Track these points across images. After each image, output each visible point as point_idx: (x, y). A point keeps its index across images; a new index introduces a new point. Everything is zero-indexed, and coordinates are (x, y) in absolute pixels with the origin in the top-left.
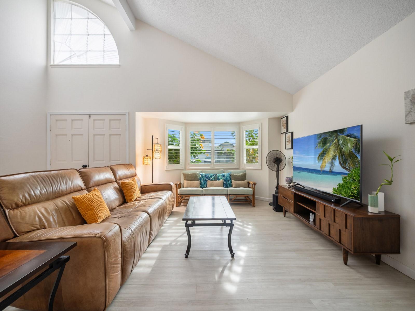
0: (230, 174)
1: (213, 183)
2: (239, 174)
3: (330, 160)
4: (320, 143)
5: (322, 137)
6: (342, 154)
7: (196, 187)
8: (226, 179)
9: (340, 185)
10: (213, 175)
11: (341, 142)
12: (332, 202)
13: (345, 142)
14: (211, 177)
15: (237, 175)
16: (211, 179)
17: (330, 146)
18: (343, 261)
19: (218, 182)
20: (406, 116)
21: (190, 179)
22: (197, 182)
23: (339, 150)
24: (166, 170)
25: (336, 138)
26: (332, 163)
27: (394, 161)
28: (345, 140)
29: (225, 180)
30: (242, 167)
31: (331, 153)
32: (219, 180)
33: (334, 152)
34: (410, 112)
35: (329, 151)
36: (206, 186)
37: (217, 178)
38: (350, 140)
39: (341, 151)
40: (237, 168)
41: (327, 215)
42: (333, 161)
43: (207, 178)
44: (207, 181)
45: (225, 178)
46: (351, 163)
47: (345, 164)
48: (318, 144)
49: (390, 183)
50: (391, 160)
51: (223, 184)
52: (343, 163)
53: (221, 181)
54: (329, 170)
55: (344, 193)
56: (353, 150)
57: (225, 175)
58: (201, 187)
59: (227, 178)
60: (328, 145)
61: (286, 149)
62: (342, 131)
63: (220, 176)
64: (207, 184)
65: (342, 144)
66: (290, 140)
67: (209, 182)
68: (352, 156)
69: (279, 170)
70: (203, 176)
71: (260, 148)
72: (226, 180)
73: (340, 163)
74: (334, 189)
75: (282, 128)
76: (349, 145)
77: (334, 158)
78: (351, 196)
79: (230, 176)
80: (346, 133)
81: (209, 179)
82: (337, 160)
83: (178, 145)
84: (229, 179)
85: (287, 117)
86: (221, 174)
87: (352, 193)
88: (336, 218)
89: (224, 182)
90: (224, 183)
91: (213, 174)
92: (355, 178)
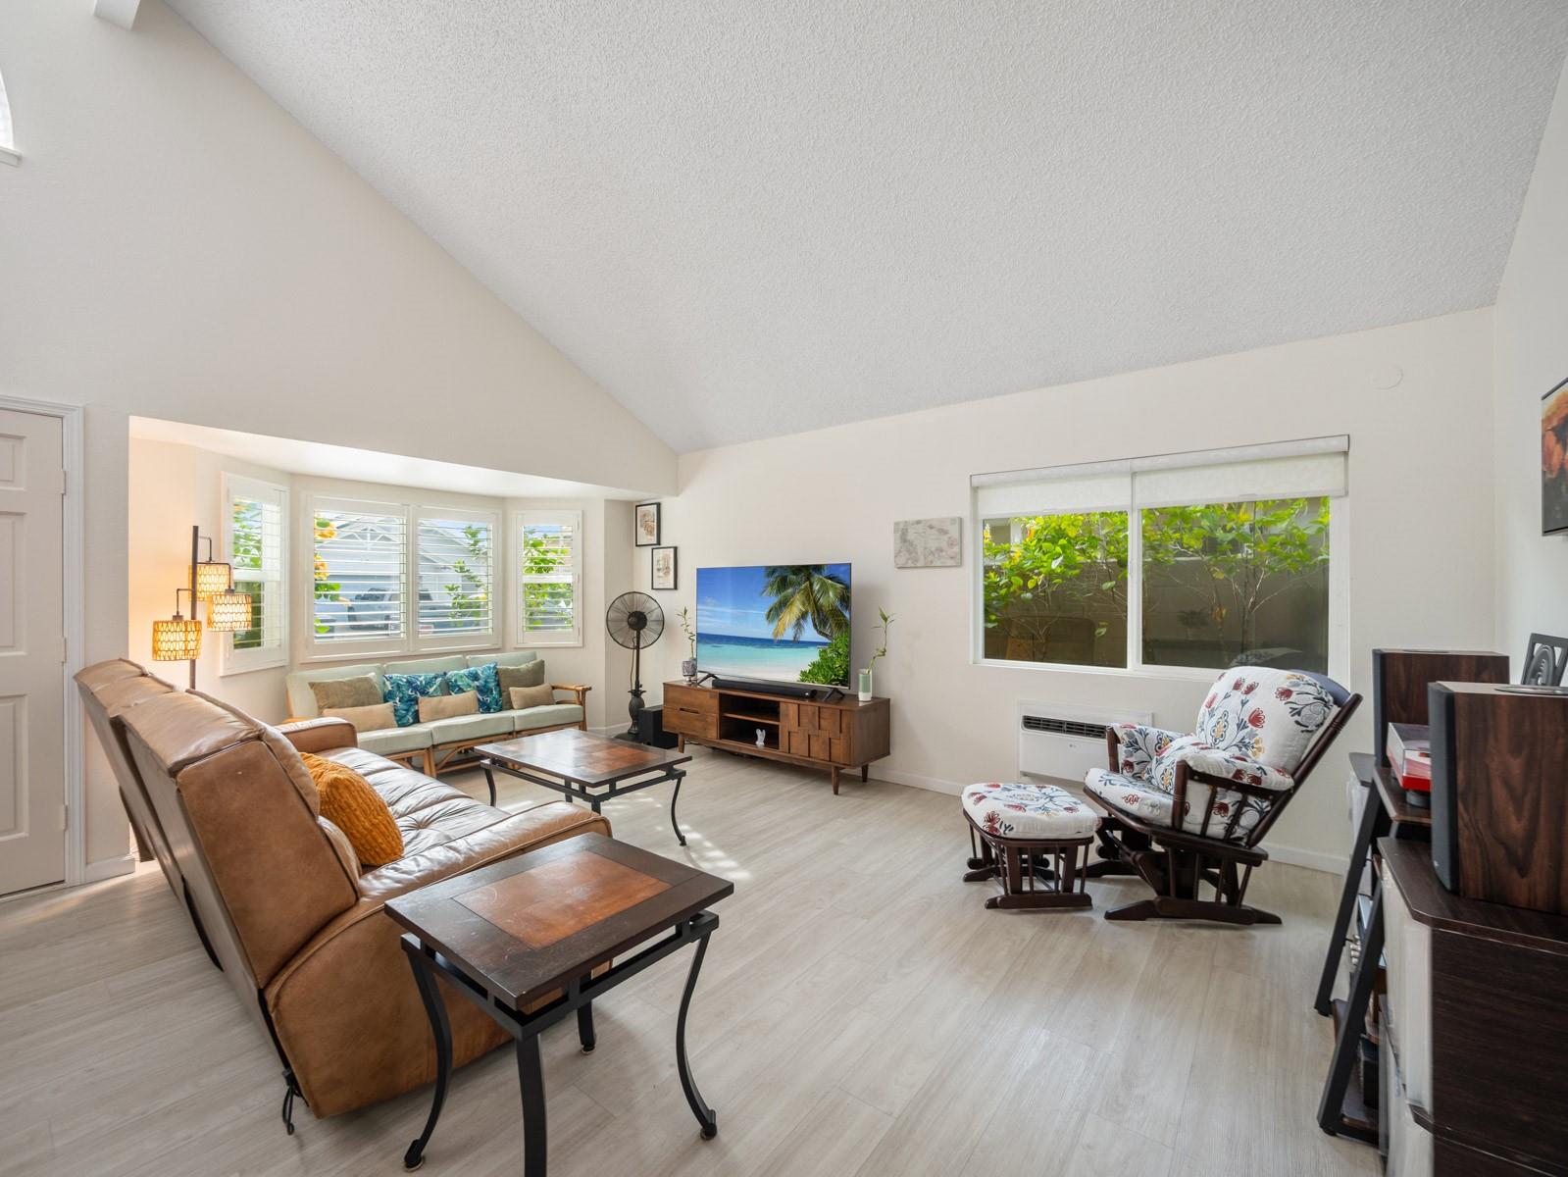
0: (495, 668)
1: (442, 705)
2: (523, 666)
3: (794, 622)
4: (772, 586)
5: (777, 574)
6: (818, 610)
7: (382, 727)
8: (484, 686)
9: (814, 664)
10: (436, 678)
11: (816, 587)
12: (807, 697)
13: (824, 590)
14: (429, 683)
15: (518, 670)
16: (431, 690)
17: (794, 593)
18: (832, 792)
19: (454, 698)
20: (896, 557)
21: (350, 701)
22: (384, 709)
23: (812, 602)
24: (222, 677)
25: (808, 579)
26: (798, 625)
27: (889, 620)
28: (823, 584)
29: (479, 690)
30: (512, 642)
31: (797, 607)
32: (461, 690)
33: (804, 605)
34: (900, 552)
35: (791, 604)
36: (411, 721)
37: (449, 687)
38: (832, 585)
39: (816, 603)
40: (497, 647)
41: (804, 720)
42: (802, 621)
43: (415, 689)
44: (416, 701)
45: (482, 682)
46: (833, 625)
47: (824, 627)
48: (767, 587)
49: (884, 653)
50: (885, 619)
51: (477, 703)
52: (820, 623)
53: (470, 695)
54: (792, 639)
55: (821, 678)
56: (838, 603)
57: (480, 672)
58: (400, 726)
59: (486, 682)
60: (790, 590)
61: (653, 589)
62: (818, 568)
63: (461, 677)
64: (417, 712)
65: (818, 592)
66: (668, 568)
67: (425, 705)
68: (835, 613)
69: (641, 646)
70: (399, 686)
71: (581, 584)
72: (483, 690)
73: (815, 625)
74: (803, 673)
75: (641, 530)
76: (831, 594)
77: (804, 616)
78: (834, 680)
79: (497, 673)
80: (826, 572)
81: (424, 693)
82: (809, 619)
83: (256, 563)
84: (492, 685)
85: (659, 505)
86: (464, 671)
87: (835, 675)
88: (822, 721)
89: (480, 697)
90: (479, 700)
91: (433, 675)
92: (840, 651)
